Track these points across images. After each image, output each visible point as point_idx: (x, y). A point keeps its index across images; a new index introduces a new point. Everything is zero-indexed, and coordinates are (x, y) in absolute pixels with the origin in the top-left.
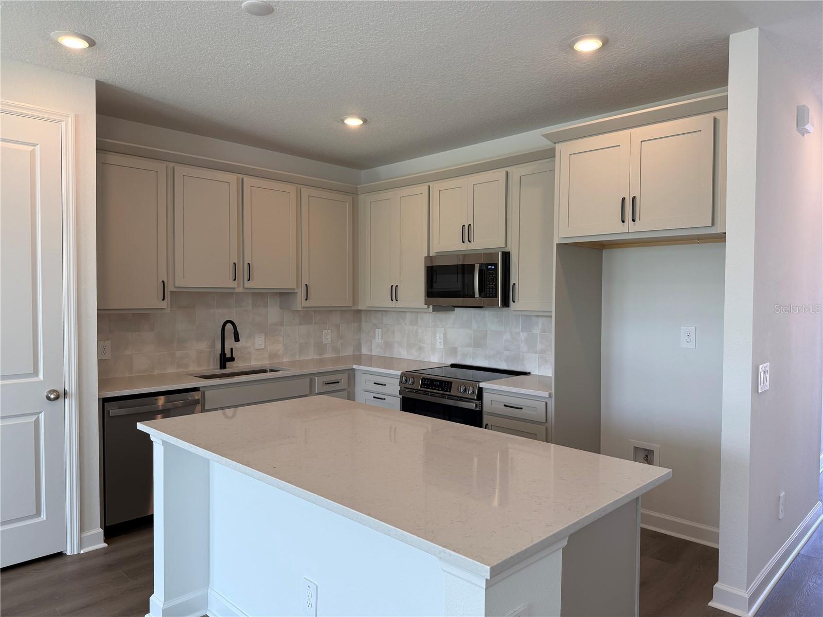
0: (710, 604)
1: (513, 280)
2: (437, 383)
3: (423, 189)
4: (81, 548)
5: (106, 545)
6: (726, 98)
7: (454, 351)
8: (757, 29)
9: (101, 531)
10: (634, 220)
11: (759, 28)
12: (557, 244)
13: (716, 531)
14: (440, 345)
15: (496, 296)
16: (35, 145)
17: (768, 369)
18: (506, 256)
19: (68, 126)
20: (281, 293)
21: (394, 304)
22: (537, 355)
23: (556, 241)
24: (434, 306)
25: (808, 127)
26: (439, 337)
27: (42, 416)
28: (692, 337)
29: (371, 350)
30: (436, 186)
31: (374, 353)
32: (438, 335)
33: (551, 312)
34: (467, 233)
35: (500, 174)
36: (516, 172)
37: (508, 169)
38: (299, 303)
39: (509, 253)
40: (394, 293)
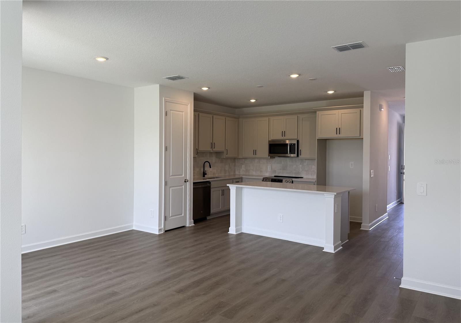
0: (361, 229)
1: (300, 149)
2: (277, 180)
3: (267, 119)
4: (190, 225)
5: (194, 225)
6: (363, 106)
7: (275, 171)
8: (370, 91)
9: (193, 220)
10: (340, 134)
11: (371, 91)
12: (317, 139)
13: (361, 218)
14: (269, 169)
15: (295, 154)
16: (183, 112)
17: (373, 172)
18: (298, 141)
19: (189, 106)
20: (216, 152)
21: (255, 156)
22: (305, 172)
23: (317, 138)
24: (270, 157)
25: (382, 110)
26: (269, 167)
27: (183, 186)
28: (353, 165)
29: (240, 173)
30: (272, 118)
31: (241, 173)
32: (268, 167)
33: (316, 158)
34: (283, 134)
35: (295, 117)
36: (301, 116)
37: (298, 115)
38: (225, 156)
39: (298, 140)
40: (255, 152)
